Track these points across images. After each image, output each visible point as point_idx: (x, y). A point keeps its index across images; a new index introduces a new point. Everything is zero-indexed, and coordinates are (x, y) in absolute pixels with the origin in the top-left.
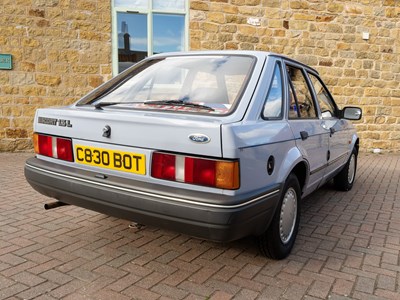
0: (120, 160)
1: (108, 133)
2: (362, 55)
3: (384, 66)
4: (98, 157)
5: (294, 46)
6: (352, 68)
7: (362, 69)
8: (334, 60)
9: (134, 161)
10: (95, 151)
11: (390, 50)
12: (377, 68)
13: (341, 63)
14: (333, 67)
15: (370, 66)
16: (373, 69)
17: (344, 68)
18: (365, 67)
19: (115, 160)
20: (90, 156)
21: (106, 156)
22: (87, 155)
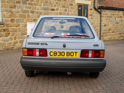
2: (64, 7)
3: (70, 11)
4: (60, 54)
5: (41, 3)
6: (61, 11)
7: (64, 12)
8: (55, 8)
10: (58, 52)
11: (72, 5)
12: (69, 12)
13: (57, 9)
14: (55, 11)
15: (66, 11)
16: (67, 12)
17: (58, 12)
18: (65, 11)
19: (67, 54)
20: (56, 54)
21: (63, 53)
22: (54, 54)
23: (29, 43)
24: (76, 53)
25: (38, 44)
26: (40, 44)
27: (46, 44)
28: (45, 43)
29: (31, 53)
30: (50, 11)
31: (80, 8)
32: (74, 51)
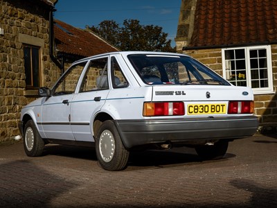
0: (214, 108)
1: (208, 96)
3: (13, 59)
9: (221, 107)
10: (200, 106)
11: (15, 46)
16: (8, 62)
18: (4, 60)
19: (212, 109)
20: (197, 109)
21: (206, 108)
22: (195, 109)
23: (158, 93)
24: (223, 106)
25: (171, 94)
26: (174, 94)
27: (184, 94)
28: (182, 91)
29: (159, 110)
32: (220, 103)
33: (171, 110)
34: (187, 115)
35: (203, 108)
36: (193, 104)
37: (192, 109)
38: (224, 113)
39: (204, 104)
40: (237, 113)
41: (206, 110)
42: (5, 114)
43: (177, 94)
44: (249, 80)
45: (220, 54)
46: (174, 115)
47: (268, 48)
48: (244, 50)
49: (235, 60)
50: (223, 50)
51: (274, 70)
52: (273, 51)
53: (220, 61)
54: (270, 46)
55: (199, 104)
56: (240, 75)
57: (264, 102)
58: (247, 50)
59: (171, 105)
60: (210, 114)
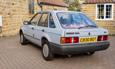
0: (91, 39)
2: (20, 2)
3: (24, 5)
6: (18, 6)
9: (95, 39)
14: (15, 5)
17: (17, 6)
18: (21, 6)
20: (84, 40)
21: (88, 39)
22: (83, 40)
23: (67, 34)
24: (95, 38)
25: (73, 33)
26: (75, 34)
27: (79, 34)
28: (78, 32)
29: (68, 41)
30: (11, 5)
31: (29, 3)
32: (94, 37)
33: (73, 41)
34: (80, 42)
35: (87, 39)
36: (83, 38)
37: (82, 40)
38: (96, 41)
39: (87, 38)
40: (101, 41)
41: (88, 40)
42: (21, 24)
43: (76, 34)
44: (105, 16)
45: (95, 6)
46: (74, 43)
47: (113, 5)
48: (104, 5)
49: (100, 8)
50: (96, 5)
51: (114, 13)
52: (114, 6)
53: (95, 8)
54: (113, 4)
55: (85, 38)
56: (102, 14)
57: (109, 23)
58: (105, 5)
59: (73, 39)
60: (90, 42)
